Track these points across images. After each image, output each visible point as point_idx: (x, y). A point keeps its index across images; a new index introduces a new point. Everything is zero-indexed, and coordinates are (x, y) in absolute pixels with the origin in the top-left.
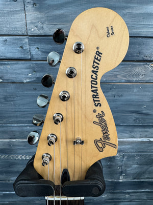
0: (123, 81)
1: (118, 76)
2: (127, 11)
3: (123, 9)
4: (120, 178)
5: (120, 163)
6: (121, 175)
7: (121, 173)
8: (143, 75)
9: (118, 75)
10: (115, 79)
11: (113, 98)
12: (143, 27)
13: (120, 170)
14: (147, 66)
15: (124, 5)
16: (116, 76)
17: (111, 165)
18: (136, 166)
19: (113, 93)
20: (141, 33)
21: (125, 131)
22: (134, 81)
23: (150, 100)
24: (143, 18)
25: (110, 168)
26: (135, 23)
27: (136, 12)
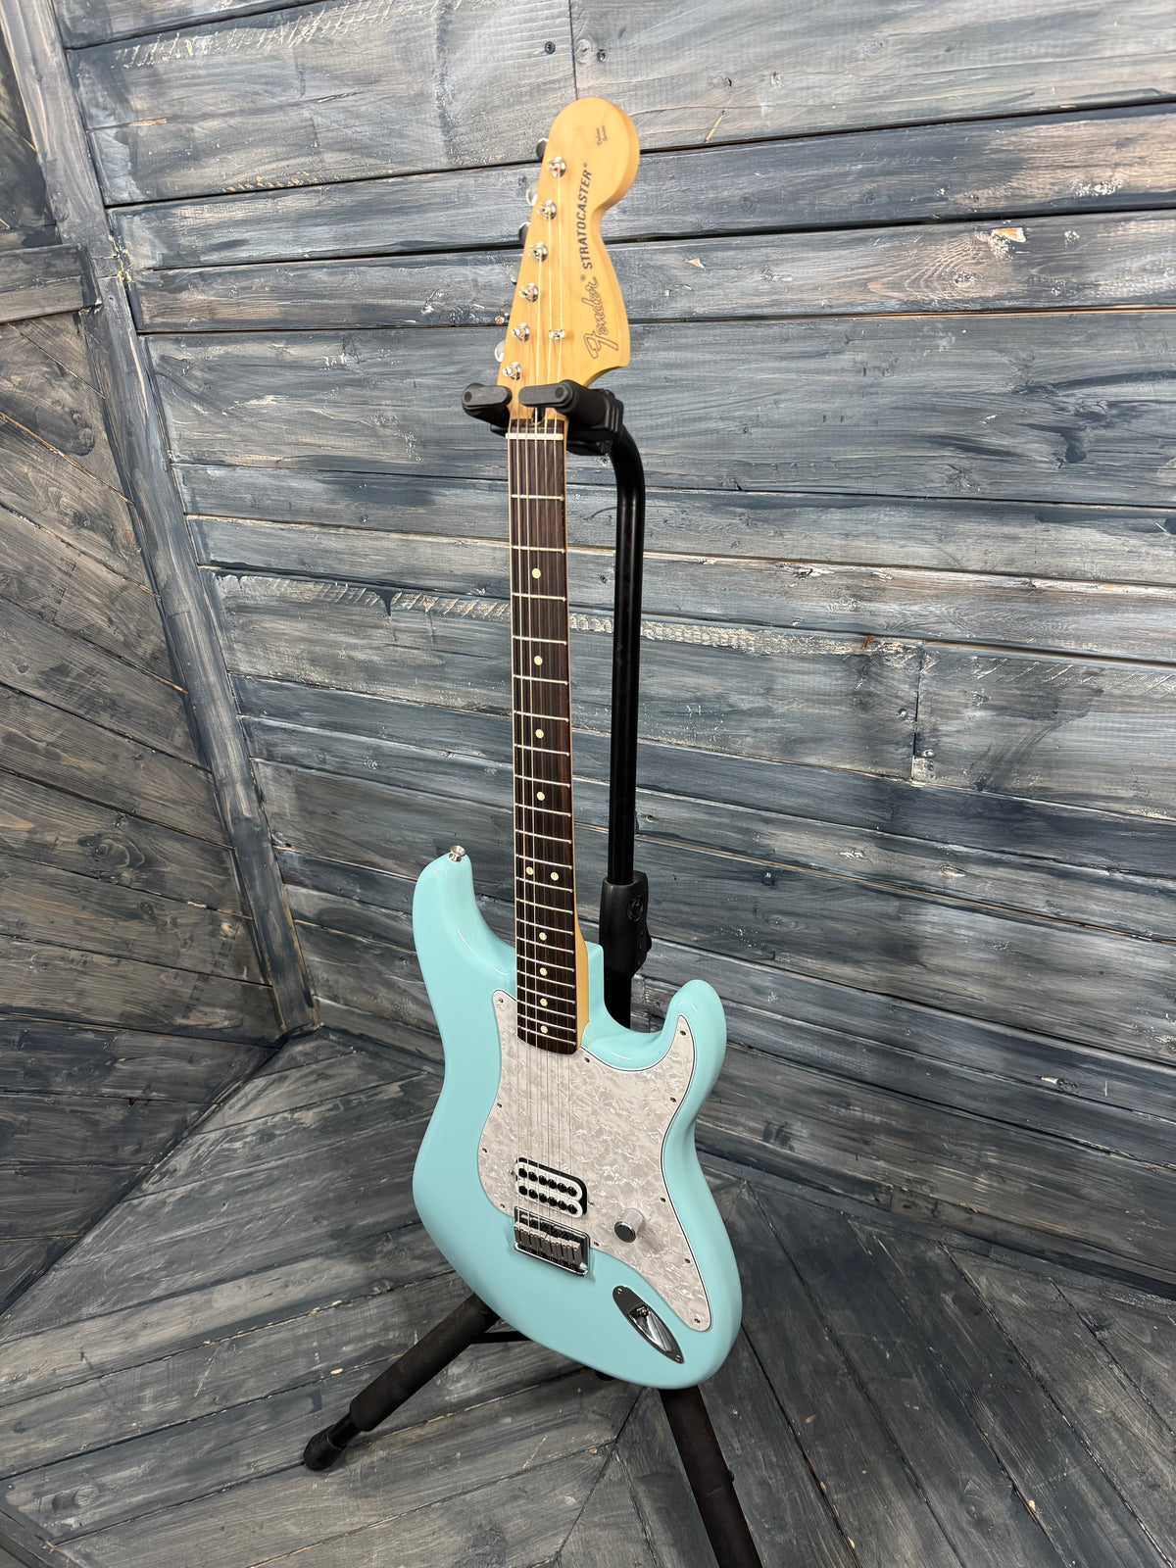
0: (893, 304)
1: (871, 286)
2: (887, 31)
3: (874, 27)
4: (915, 771)
5: (906, 691)
6: (917, 754)
7: (916, 743)
8: (967, 279)
9: (870, 280)
10: (859, 298)
11: (861, 378)
12: (951, 85)
13: (909, 726)
14: (981, 237)
15: (875, 10)
16: (863, 285)
17: (869, 694)
18: (979, 714)
19: (859, 357)
20: (946, 106)
21: (918, 532)
22: (935, 305)
23: (1011, 387)
24: (948, 50)
25: (864, 706)
26: (919, 70)
27: (922, 29)
